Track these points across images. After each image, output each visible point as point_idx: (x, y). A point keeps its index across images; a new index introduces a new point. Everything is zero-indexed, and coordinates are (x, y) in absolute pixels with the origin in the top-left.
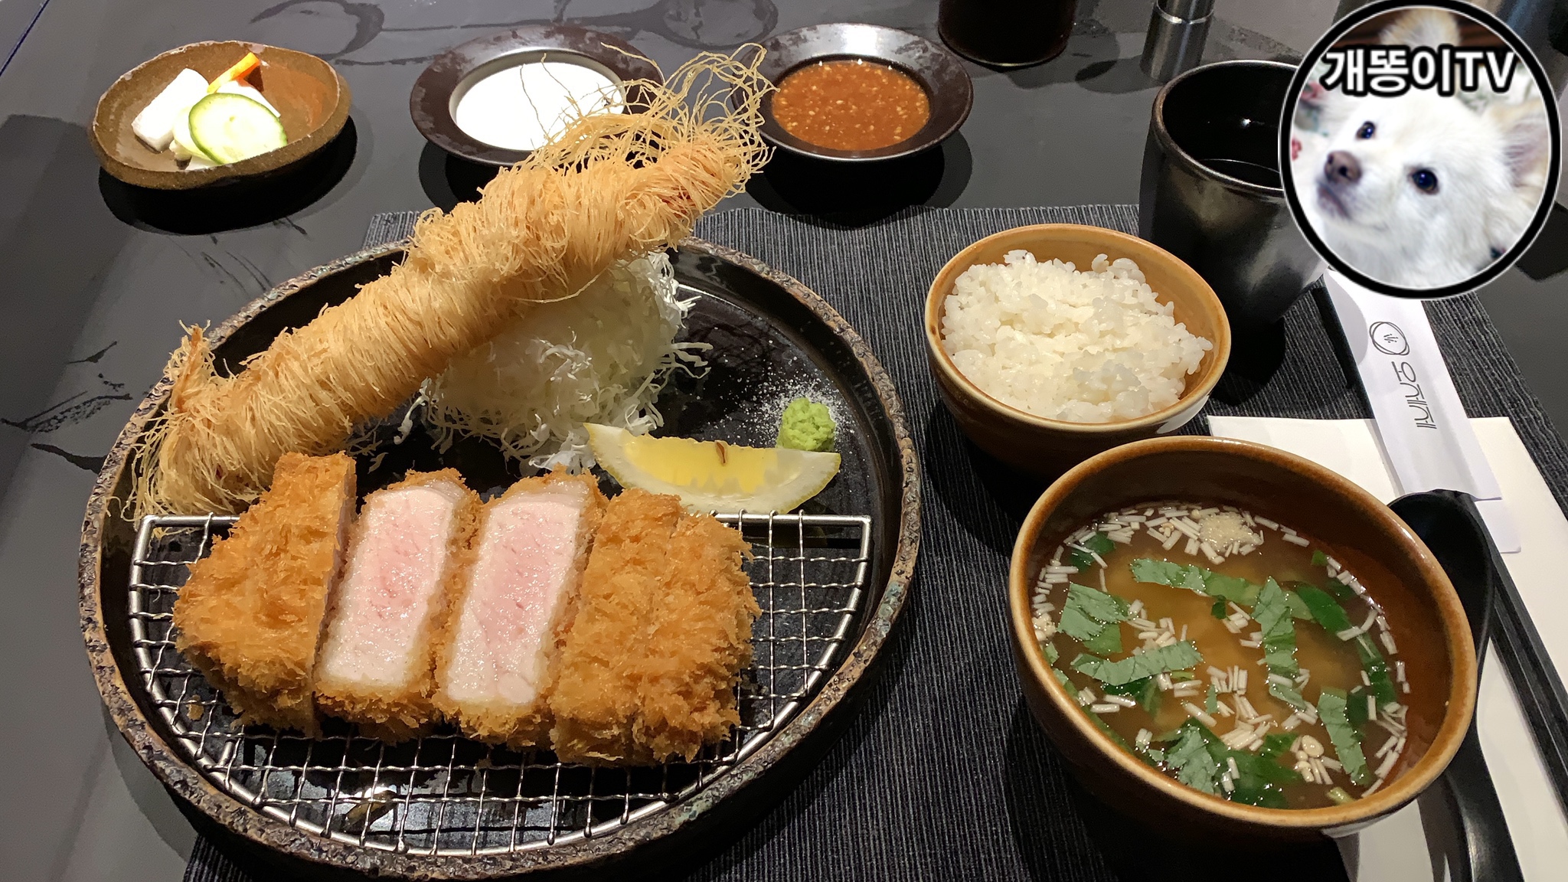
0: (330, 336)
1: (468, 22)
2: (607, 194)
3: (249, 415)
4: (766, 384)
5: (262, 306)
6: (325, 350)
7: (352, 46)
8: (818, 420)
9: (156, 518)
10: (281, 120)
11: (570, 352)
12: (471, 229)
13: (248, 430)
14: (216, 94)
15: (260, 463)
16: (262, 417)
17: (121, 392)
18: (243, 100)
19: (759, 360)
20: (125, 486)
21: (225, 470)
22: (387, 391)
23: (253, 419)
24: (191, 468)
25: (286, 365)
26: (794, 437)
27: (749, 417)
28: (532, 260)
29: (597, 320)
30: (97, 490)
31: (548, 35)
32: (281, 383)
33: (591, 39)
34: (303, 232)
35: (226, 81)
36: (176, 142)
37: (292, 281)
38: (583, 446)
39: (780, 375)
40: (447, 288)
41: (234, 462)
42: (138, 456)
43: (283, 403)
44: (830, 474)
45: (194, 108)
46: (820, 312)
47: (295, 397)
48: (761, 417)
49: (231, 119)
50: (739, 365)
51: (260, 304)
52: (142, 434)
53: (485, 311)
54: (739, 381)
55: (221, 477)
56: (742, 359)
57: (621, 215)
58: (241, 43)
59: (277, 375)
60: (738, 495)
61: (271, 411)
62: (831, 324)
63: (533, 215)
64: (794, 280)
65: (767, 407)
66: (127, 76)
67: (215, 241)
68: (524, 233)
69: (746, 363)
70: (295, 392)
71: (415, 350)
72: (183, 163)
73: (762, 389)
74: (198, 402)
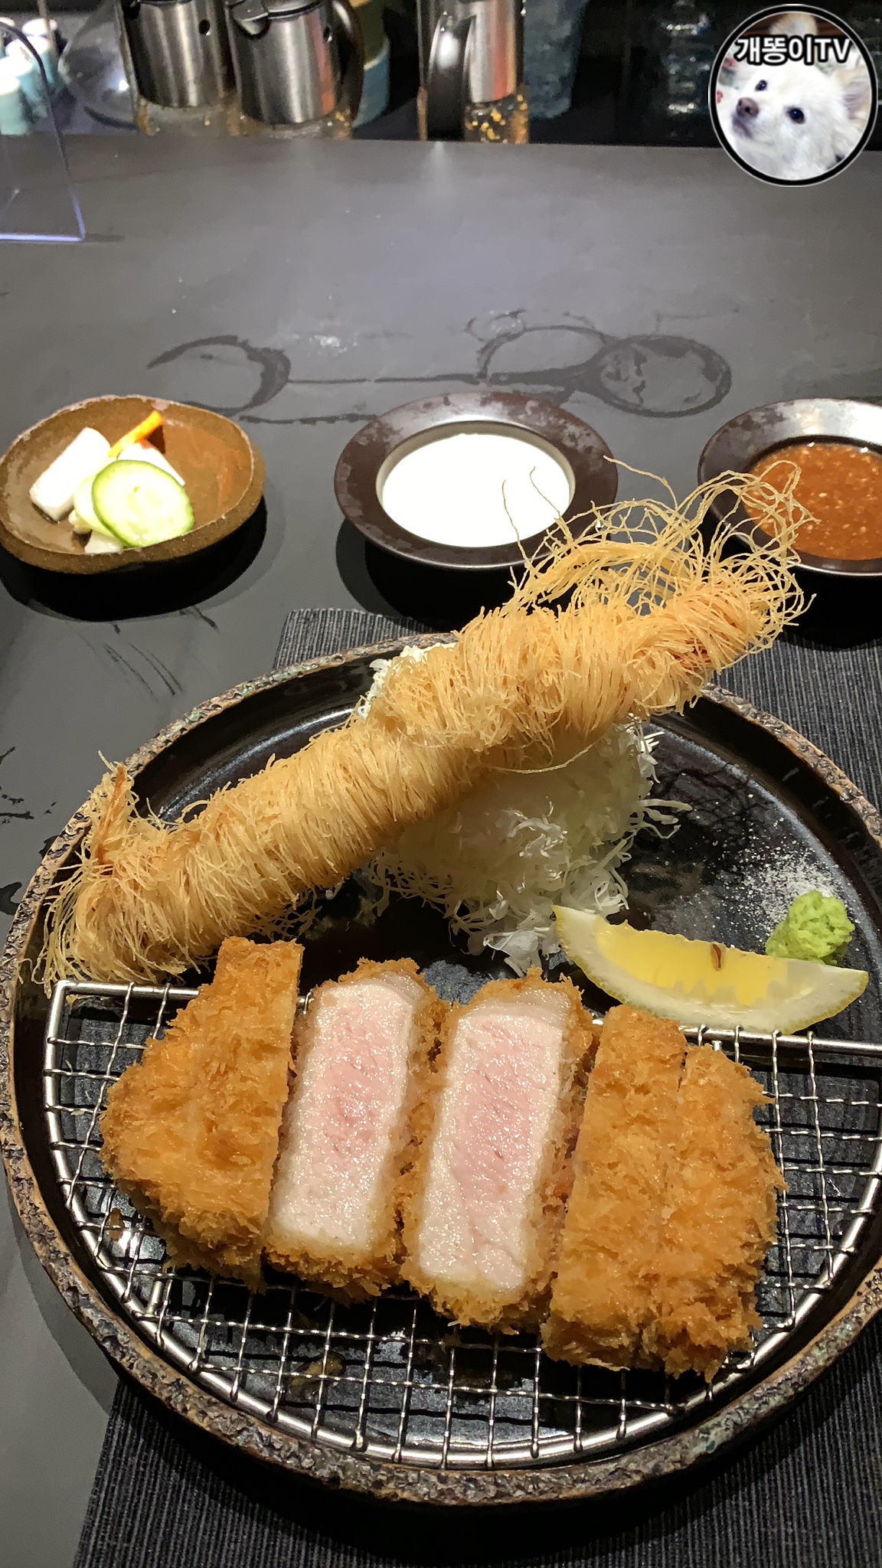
0: (282, 799)
1: (384, 373)
2: (613, 651)
3: (183, 880)
4: (747, 851)
5: (183, 729)
6: (275, 817)
7: (259, 399)
8: (833, 921)
9: (72, 985)
10: (187, 489)
11: (546, 826)
12: (448, 685)
13: (183, 899)
14: (119, 462)
15: (192, 934)
16: (199, 884)
17: (20, 809)
18: (149, 467)
19: (738, 818)
20: (37, 942)
21: (151, 940)
22: (340, 864)
23: (187, 883)
24: (113, 933)
25: (230, 828)
26: (805, 940)
27: (730, 893)
28: (519, 727)
29: (578, 788)
30: (8, 951)
31: (484, 402)
32: (223, 849)
33: (532, 409)
34: (212, 624)
35: (130, 444)
36: (77, 515)
37: (215, 700)
38: (547, 929)
39: (764, 840)
40: (418, 753)
41: (162, 931)
42: (51, 909)
43: (224, 873)
44: (853, 994)
45: (99, 476)
46: (823, 771)
47: (238, 868)
48: (744, 893)
49: (135, 490)
50: (713, 824)
51: (180, 727)
52: (56, 885)
53: (458, 779)
54: (715, 844)
55: (146, 946)
56: (717, 816)
57: (628, 677)
58: (144, 399)
59: (218, 836)
60: (732, 1006)
61: (211, 881)
62: (837, 787)
63: (525, 675)
64: (789, 728)
65: (750, 880)
66: (25, 435)
67: (118, 630)
68: (514, 697)
69: (722, 821)
70: (239, 861)
71: (377, 822)
72: (84, 537)
73: (743, 856)
74: (125, 858)
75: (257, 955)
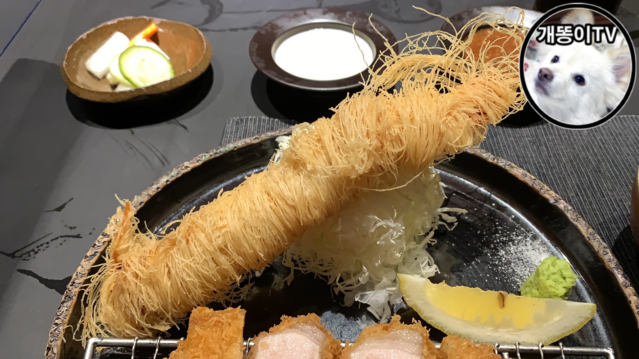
0: (229, 215)
1: (270, 8)
3: (167, 270)
4: (498, 235)
5: (167, 181)
6: (225, 226)
7: (207, 21)
8: (565, 273)
9: (98, 340)
10: (171, 61)
11: (392, 224)
13: (166, 282)
14: (134, 46)
15: (173, 305)
16: (176, 273)
17: (74, 232)
18: (150, 50)
19: (489, 217)
20: (77, 314)
21: (147, 310)
22: (267, 255)
23: (169, 272)
24: (123, 306)
25: (195, 235)
26: (551, 286)
27: (492, 261)
28: (378, 162)
29: (411, 200)
30: (56, 321)
31: (324, 13)
32: (191, 249)
33: (350, 16)
34: (185, 128)
35: (140, 39)
36: (111, 74)
37: (186, 164)
38: (394, 288)
39: (505, 228)
40: (314, 181)
41: (154, 305)
42: (85, 293)
43: (192, 265)
44: (587, 318)
45: (122, 54)
46: (537, 188)
47: (202, 261)
48: (500, 260)
49: (143, 60)
50: (475, 221)
51: (166, 179)
52: (89, 277)
53: (339, 197)
54: (479, 232)
55: (144, 314)
56: (476, 216)
58: (148, 18)
59: (188, 241)
60: (511, 330)
61: (184, 270)
62: (547, 196)
64: (513, 165)
65: (502, 252)
66: (84, 36)
67: (133, 133)
68: (375, 143)
69: (480, 219)
70: (201, 256)
71: (290, 226)
72: (114, 86)
73: (496, 239)
74: (129, 258)
75: (215, 318)
